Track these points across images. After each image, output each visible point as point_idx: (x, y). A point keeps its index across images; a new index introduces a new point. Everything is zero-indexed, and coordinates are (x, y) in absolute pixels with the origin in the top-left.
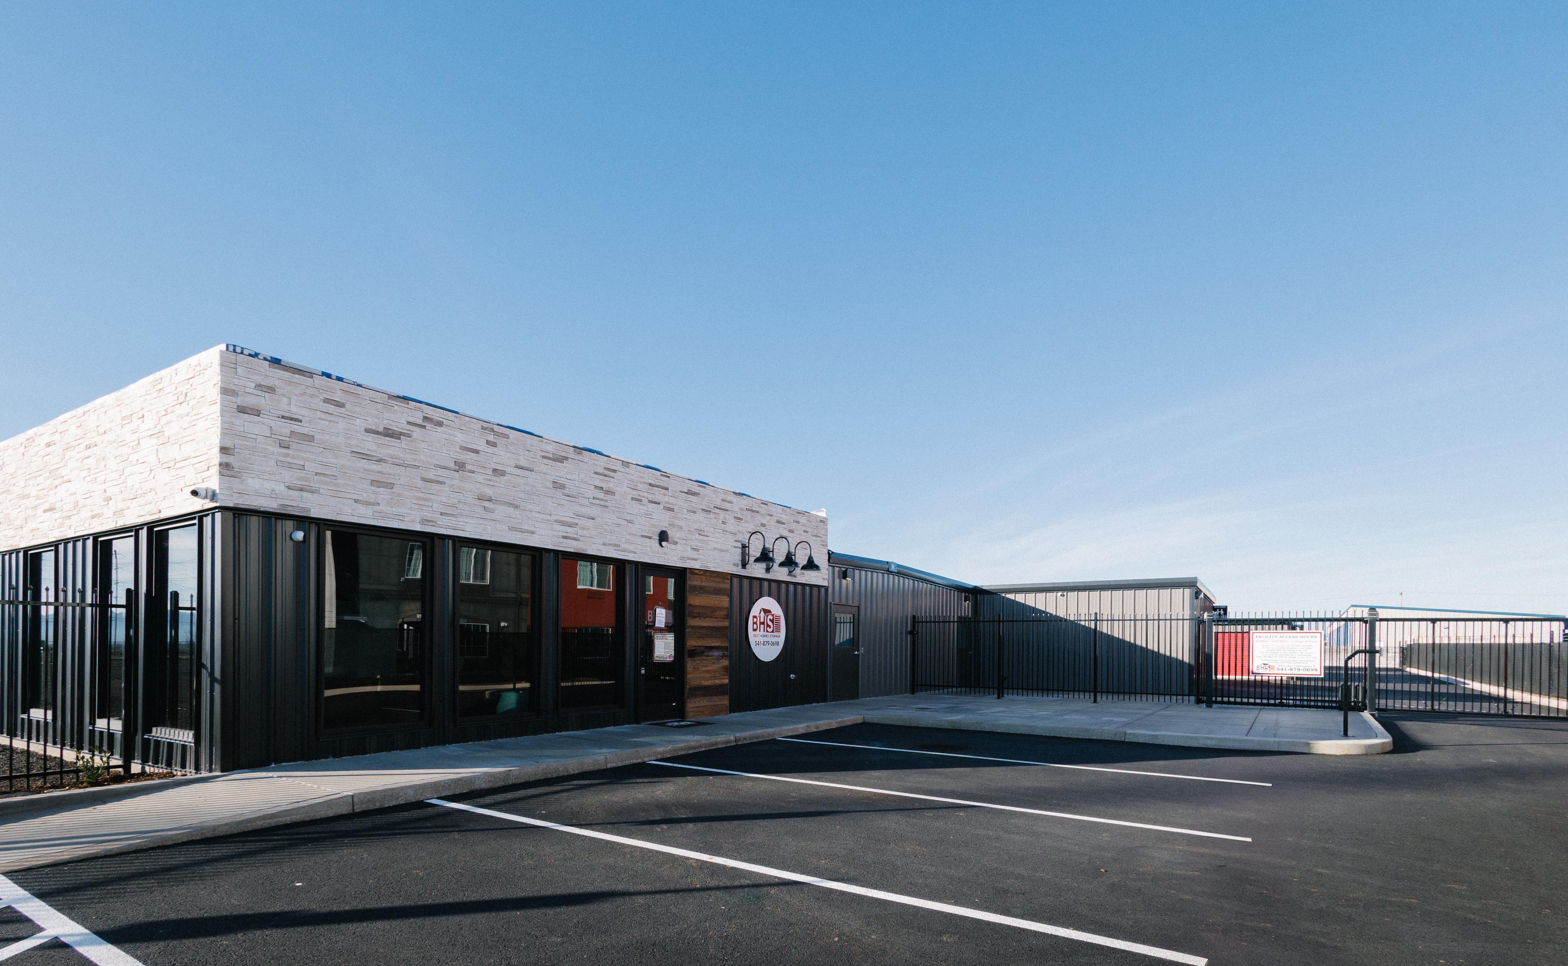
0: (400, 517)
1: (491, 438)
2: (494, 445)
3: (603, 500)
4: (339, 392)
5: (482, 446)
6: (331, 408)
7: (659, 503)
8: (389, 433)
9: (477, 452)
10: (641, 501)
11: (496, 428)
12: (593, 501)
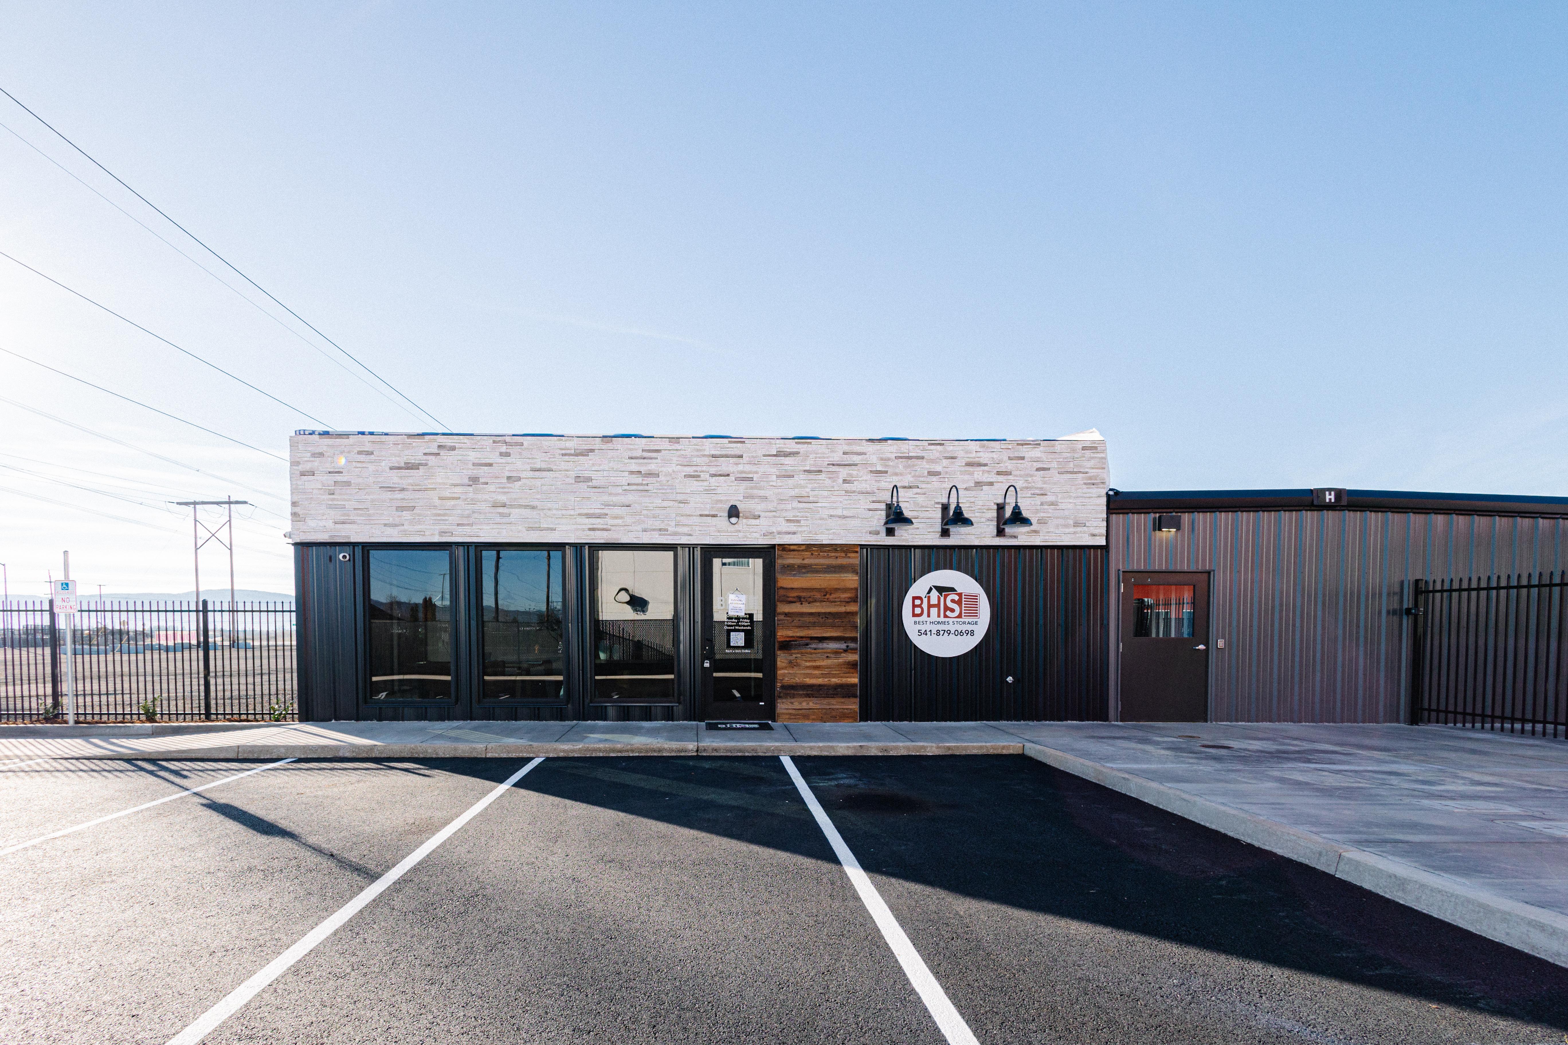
0: (421, 532)
1: (504, 449)
2: (508, 455)
3: (642, 484)
4: (367, 443)
5: (494, 458)
6: (362, 458)
7: (728, 475)
8: (409, 466)
9: (490, 465)
10: (699, 476)
11: (508, 439)
12: (627, 488)
